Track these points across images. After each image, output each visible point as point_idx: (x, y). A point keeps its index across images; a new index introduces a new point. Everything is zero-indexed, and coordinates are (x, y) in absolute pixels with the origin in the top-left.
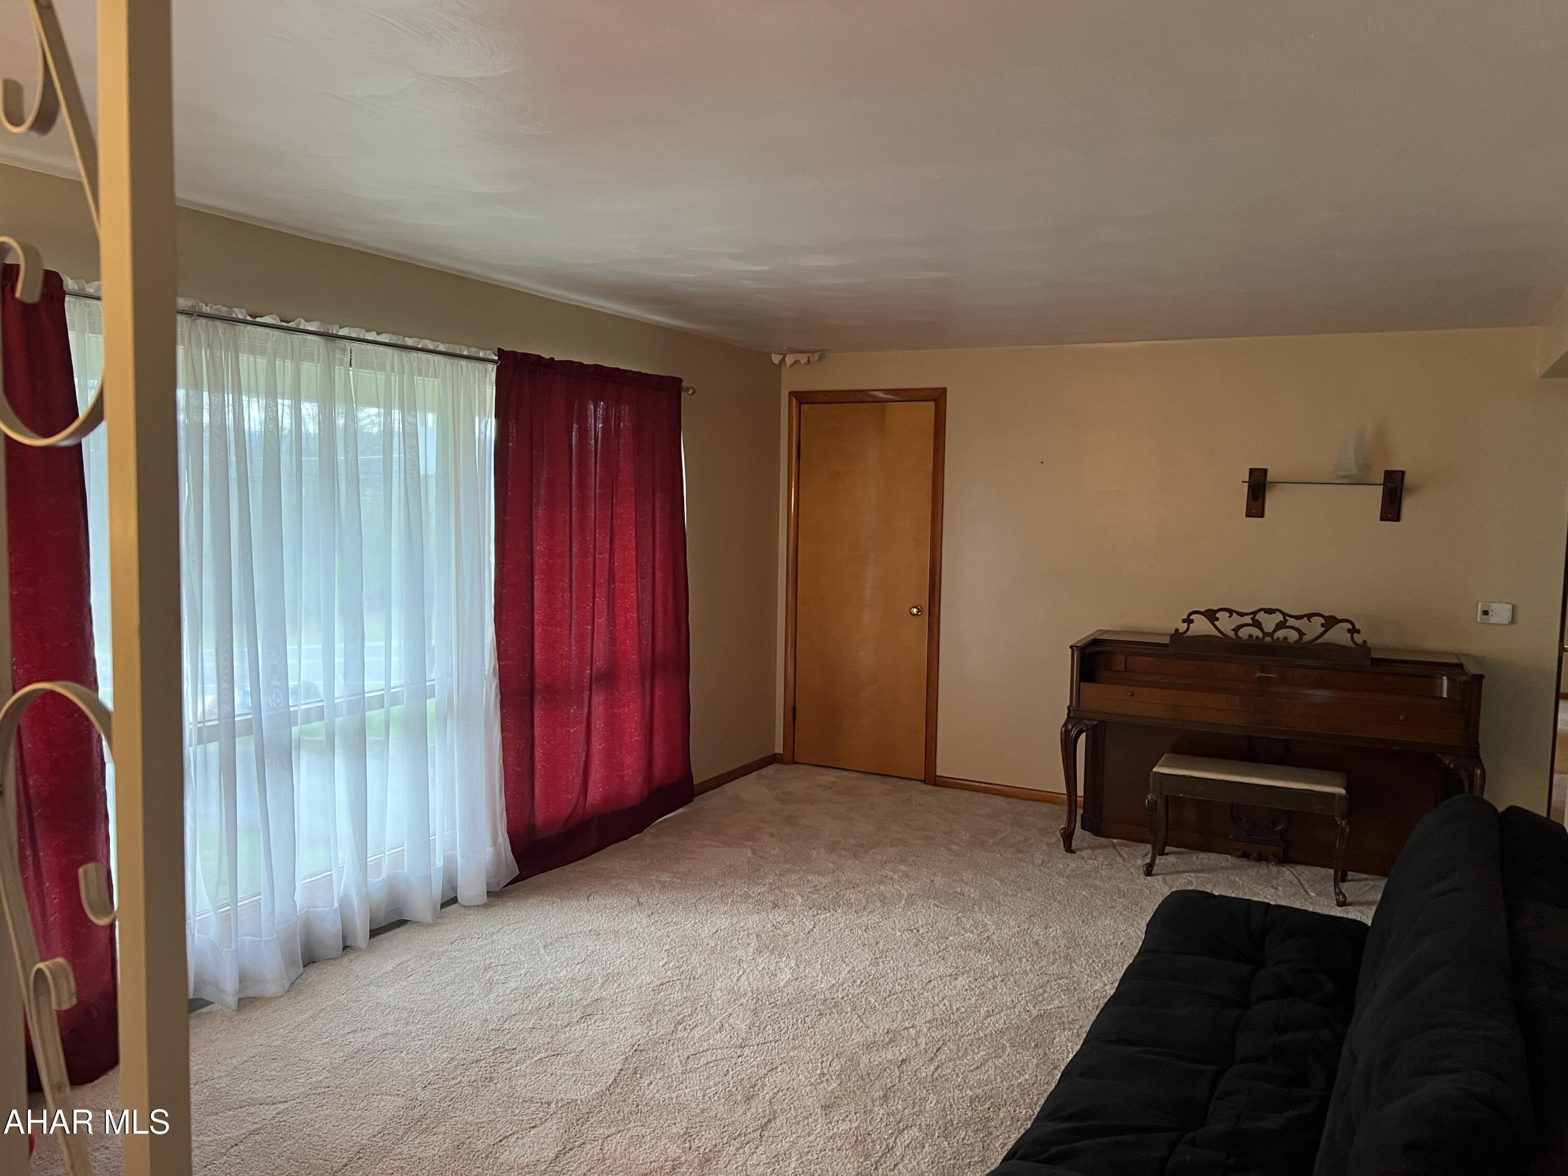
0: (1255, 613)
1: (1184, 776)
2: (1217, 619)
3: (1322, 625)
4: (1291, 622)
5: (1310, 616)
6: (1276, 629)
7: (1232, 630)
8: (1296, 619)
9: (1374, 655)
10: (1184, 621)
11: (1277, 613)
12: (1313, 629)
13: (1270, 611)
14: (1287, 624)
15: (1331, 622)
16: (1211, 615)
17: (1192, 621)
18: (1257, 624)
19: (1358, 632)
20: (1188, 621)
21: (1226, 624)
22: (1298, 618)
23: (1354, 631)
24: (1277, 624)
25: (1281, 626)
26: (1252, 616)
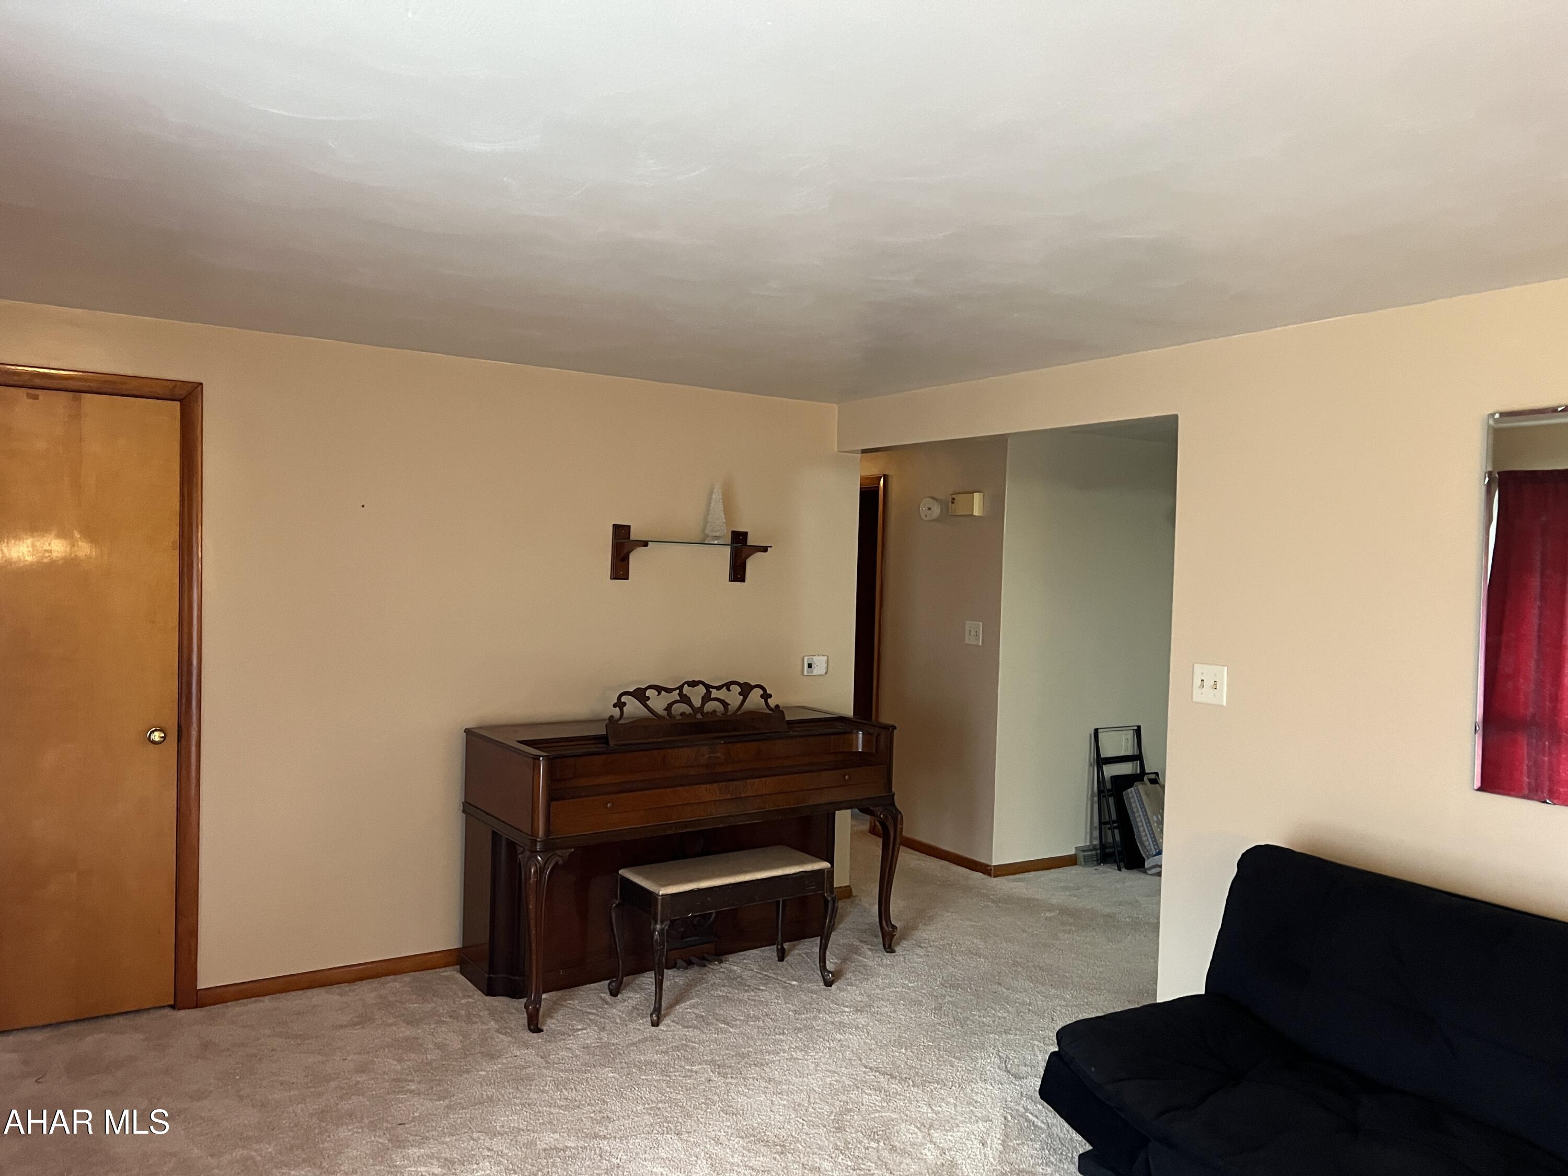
0: (681, 688)
1: (692, 891)
2: (648, 698)
3: (740, 694)
4: (714, 693)
5: (728, 685)
6: (703, 704)
7: (664, 710)
8: (717, 690)
9: (788, 717)
10: (615, 706)
11: (700, 685)
12: (733, 697)
13: (693, 684)
14: (712, 696)
15: (746, 689)
16: (640, 695)
17: (625, 704)
18: (685, 699)
19: (770, 696)
20: (620, 704)
21: (658, 703)
22: (718, 688)
23: (766, 696)
24: (703, 698)
25: (707, 698)
26: (678, 691)
